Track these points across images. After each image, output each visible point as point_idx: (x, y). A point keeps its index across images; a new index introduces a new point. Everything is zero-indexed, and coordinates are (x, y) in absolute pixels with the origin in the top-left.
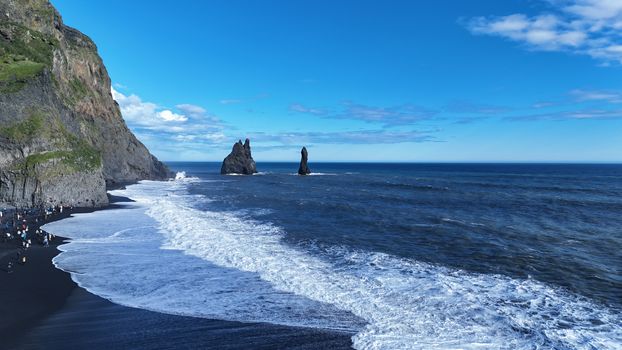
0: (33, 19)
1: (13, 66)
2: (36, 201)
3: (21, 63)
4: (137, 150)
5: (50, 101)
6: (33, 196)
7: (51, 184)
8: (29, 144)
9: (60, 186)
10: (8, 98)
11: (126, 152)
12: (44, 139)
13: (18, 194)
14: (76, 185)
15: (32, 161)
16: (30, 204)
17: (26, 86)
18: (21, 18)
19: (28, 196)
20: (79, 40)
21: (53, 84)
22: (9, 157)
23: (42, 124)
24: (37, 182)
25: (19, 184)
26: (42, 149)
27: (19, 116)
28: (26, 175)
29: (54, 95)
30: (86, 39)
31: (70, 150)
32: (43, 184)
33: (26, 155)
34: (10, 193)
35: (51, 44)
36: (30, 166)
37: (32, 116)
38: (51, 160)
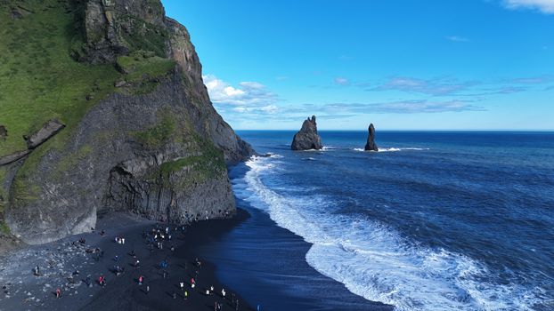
0: (147, 11)
1: (144, 63)
2: (171, 215)
3: (151, 59)
4: (224, 130)
5: (180, 101)
6: (168, 209)
7: (186, 196)
8: (163, 150)
9: (194, 196)
10: (142, 100)
11: (215, 133)
12: (177, 145)
13: (153, 205)
14: (209, 194)
15: (166, 169)
16: (165, 218)
17: (158, 85)
18: (138, 11)
19: (163, 208)
20: (177, 29)
21: (183, 82)
22: (143, 165)
23: (175, 128)
24: (172, 193)
25: (154, 195)
26: (175, 156)
27: (153, 120)
28: (160, 186)
29: (184, 94)
30: (182, 28)
31: (200, 154)
32: (178, 196)
33: (160, 163)
34: (144, 204)
35: (163, 35)
36: (165, 175)
37: (165, 120)
38: (185, 168)
